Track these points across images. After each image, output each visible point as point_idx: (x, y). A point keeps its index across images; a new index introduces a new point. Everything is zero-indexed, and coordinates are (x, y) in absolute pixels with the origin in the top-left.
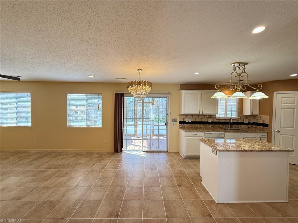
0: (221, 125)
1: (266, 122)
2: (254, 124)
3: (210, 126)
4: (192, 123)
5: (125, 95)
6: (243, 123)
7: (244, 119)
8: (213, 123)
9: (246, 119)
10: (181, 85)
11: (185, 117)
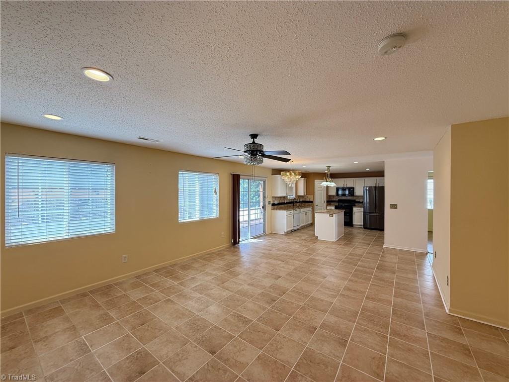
1: (312, 200)
2: (303, 202)
3: (286, 205)
4: (279, 204)
5: (241, 177)
6: (296, 202)
7: (299, 199)
8: (287, 203)
10: (272, 169)
11: (275, 199)
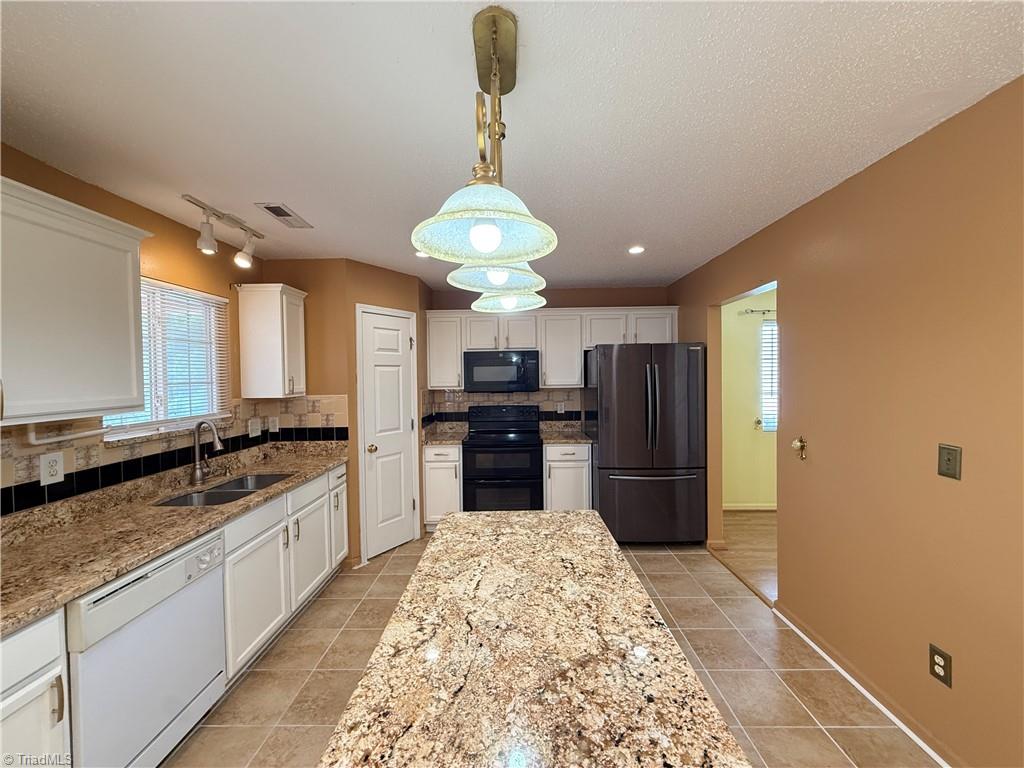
0: (144, 483)
6: (245, 441)
7: (247, 421)
9: (255, 416)
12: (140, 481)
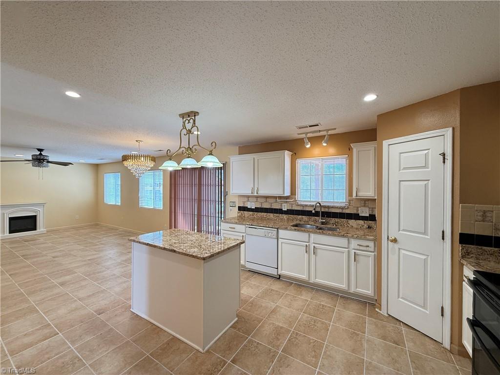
3: (285, 216)
4: (257, 210)
6: (356, 217)
7: (357, 208)
8: (290, 212)
9: (364, 206)
10: (240, 147)
11: (246, 199)
12: (303, 217)
